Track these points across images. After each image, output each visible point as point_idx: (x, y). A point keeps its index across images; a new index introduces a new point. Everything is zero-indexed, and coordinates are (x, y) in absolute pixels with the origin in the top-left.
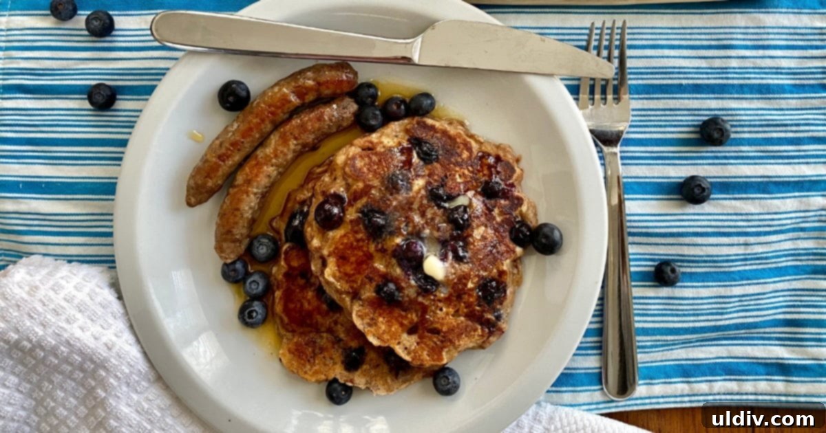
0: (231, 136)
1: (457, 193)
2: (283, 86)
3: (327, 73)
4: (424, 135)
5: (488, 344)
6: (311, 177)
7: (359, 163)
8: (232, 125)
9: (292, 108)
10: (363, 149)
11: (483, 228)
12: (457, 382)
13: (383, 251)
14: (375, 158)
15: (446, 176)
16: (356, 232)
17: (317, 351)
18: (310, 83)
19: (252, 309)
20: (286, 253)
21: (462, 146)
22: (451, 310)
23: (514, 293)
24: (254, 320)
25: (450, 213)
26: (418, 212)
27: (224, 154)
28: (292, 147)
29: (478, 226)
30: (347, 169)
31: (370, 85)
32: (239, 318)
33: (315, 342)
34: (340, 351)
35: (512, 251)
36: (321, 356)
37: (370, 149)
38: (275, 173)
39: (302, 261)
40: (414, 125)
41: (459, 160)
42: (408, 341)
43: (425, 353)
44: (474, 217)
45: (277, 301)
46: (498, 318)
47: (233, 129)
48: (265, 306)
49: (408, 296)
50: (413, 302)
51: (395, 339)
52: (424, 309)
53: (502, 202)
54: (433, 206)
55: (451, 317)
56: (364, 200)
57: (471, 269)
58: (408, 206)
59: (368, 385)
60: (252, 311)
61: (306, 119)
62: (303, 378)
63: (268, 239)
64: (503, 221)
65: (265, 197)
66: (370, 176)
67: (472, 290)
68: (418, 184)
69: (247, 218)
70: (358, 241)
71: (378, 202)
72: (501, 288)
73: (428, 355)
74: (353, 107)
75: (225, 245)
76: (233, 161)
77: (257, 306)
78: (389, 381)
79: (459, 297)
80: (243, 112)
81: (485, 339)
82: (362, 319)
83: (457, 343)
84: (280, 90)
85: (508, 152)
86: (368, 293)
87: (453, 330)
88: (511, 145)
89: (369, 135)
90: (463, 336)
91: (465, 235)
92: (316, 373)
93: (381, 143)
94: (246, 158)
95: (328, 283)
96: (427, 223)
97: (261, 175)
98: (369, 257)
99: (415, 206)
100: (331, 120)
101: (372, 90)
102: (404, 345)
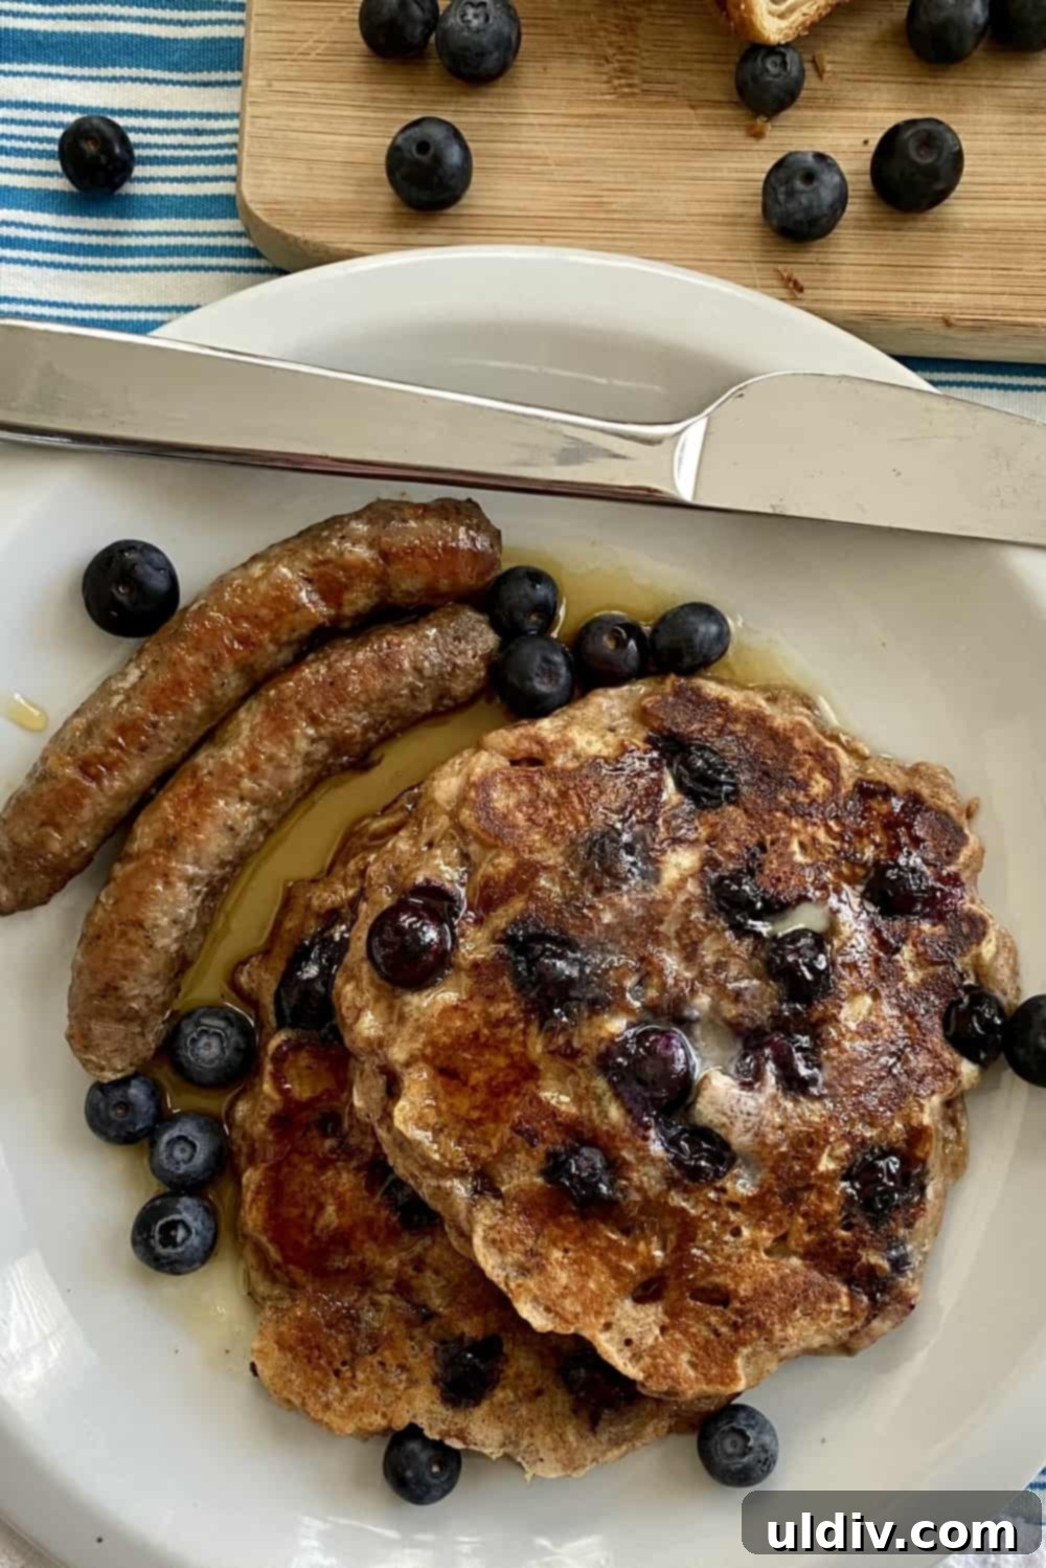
0: (120, 704)
1: (795, 894)
2: (279, 559)
3: (413, 524)
4: (696, 726)
5: (867, 1341)
6: (353, 842)
7: (501, 799)
8: (124, 675)
9: (304, 631)
10: (514, 763)
11: (867, 1001)
12: (772, 1447)
13: (570, 1054)
14: (548, 787)
15: (762, 847)
16: (491, 998)
17: (362, 1345)
18: (362, 553)
19: (176, 1217)
20: (279, 1058)
21: (809, 762)
22: (766, 1236)
23: (943, 1195)
24: (180, 1249)
25: (774, 951)
26: (675, 944)
27: (100, 759)
28: (303, 745)
29: (855, 993)
30: (466, 815)
31: (536, 576)
32: (134, 1243)
33: (356, 1319)
34: (430, 1345)
35: (947, 1069)
36: (375, 1360)
37: (532, 761)
38: (250, 821)
39: (326, 1083)
40: (664, 696)
41: (801, 798)
42: (636, 1321)
43: (685, 1357)
44: (844, 965)
45: (248, 1197)
46: (899, 1265)
47: (126, 685)
48: (211, 1212)
49: (640, 1189)
50: (654, 1208)
51: (598, 1314)
52: (687, 1230)
53: (926, 926)
54: (724, 930)
55: (764, 1256)
56: (518, 905)
57: (832, 1118)
58: (646, 928)
59: (509, 1449)
60: (173, 1225)
61: (347, 663)
62: (319, 1422)
63: (226, 1019)
64: (923, 982)
65: (216, 892)
66: (536, 837)
67: (828, 1177)
68: (677, 866)
69: (165, 949)
70: (495, 1024)
71: (559, 912)
72: (912, 1177)
73: (693, 1365)
74: (487, 639)
75: (97, 1028)
76: (127, 780)
77: (187, 1208)
78: (571, 1437)
79: (792, 1197)
80: (154, 637)
81: (858, 1324)
82: (502, 1251)
83: (778, 1334)
84: (269, 570)
85: (946, 786)
86: (522, 1176)
87: (768, 1294)
88: (948, 767)
89: (533, 724)
90: (798, 1312)
91: (816, 1015)
92: (357, 1408)
93: (568, 743)
94: (163, 779)
95: (403, 1143)
96: (701, 977)
97: (208, 826)
98: (529, 1072)
99: (668, 928)
100: (418, 670)
101: (541, 591)
102: (622, 1332)
